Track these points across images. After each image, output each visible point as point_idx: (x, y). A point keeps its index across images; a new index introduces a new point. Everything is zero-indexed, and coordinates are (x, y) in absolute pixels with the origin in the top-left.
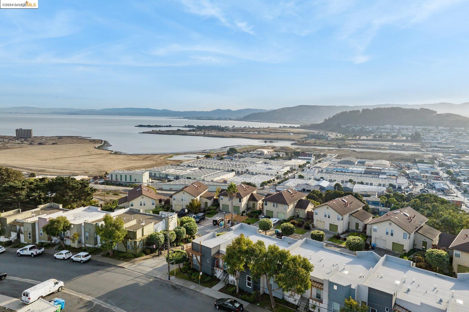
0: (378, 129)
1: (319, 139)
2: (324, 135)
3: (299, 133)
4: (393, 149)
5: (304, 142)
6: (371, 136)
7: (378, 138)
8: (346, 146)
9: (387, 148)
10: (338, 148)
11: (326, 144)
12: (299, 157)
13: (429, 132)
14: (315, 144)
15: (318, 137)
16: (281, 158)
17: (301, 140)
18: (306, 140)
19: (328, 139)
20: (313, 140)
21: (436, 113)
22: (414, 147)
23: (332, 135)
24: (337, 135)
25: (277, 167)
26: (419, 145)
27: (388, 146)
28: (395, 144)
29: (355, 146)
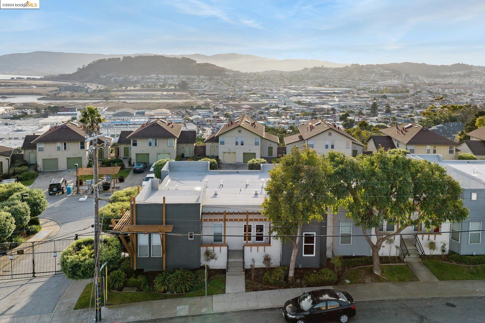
0: (143, 78)
1: (76, 91)
2: (82, 86)
3: (45, 86)
4: (165, 98)
5: (57, 96)
6: (137, 86)
7: (146, 88)
8: (113, 97)
9: (159, 97)
10: (105, 101)
11: (88, 97)
12: (58, 113)
13: (193, 81)
14: (73, 97)
15: (74, 89)
16: (31, 116)
17: (51, 94)
18: (58, 93)
19: (89, 91)
20: (68, 93)
21: (196, 63)
22: (184, 95)
23: (93, 87)
24: (97, 87)
25: (31, 127)
26: (188, 93)
27: (159, 96)
28: (165, 93)
29: (124, 97)
